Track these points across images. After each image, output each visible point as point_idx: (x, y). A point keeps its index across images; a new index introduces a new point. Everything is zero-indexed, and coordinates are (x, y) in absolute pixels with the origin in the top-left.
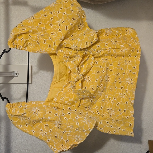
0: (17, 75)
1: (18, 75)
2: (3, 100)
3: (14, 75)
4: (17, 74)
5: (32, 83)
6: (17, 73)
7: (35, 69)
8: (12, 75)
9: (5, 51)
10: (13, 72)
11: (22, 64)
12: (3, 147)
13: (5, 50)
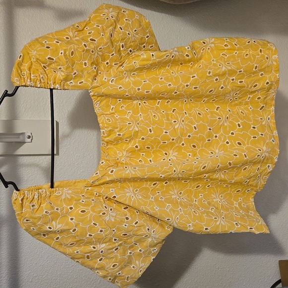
0: (29, 140)
1: (31, 138)
2: (7, 187)
3: (24, 139)
4: (29, 137)
5: (58, 154)
6: (30, 135)
7: (63, 128)
8: (21, 139)
9: (6, 94)
10: (23, 134)
11: (38, 119)
12: (4, 275)
13: (7, 91)
